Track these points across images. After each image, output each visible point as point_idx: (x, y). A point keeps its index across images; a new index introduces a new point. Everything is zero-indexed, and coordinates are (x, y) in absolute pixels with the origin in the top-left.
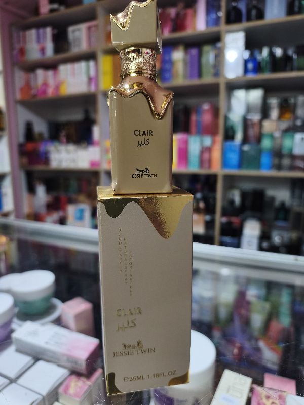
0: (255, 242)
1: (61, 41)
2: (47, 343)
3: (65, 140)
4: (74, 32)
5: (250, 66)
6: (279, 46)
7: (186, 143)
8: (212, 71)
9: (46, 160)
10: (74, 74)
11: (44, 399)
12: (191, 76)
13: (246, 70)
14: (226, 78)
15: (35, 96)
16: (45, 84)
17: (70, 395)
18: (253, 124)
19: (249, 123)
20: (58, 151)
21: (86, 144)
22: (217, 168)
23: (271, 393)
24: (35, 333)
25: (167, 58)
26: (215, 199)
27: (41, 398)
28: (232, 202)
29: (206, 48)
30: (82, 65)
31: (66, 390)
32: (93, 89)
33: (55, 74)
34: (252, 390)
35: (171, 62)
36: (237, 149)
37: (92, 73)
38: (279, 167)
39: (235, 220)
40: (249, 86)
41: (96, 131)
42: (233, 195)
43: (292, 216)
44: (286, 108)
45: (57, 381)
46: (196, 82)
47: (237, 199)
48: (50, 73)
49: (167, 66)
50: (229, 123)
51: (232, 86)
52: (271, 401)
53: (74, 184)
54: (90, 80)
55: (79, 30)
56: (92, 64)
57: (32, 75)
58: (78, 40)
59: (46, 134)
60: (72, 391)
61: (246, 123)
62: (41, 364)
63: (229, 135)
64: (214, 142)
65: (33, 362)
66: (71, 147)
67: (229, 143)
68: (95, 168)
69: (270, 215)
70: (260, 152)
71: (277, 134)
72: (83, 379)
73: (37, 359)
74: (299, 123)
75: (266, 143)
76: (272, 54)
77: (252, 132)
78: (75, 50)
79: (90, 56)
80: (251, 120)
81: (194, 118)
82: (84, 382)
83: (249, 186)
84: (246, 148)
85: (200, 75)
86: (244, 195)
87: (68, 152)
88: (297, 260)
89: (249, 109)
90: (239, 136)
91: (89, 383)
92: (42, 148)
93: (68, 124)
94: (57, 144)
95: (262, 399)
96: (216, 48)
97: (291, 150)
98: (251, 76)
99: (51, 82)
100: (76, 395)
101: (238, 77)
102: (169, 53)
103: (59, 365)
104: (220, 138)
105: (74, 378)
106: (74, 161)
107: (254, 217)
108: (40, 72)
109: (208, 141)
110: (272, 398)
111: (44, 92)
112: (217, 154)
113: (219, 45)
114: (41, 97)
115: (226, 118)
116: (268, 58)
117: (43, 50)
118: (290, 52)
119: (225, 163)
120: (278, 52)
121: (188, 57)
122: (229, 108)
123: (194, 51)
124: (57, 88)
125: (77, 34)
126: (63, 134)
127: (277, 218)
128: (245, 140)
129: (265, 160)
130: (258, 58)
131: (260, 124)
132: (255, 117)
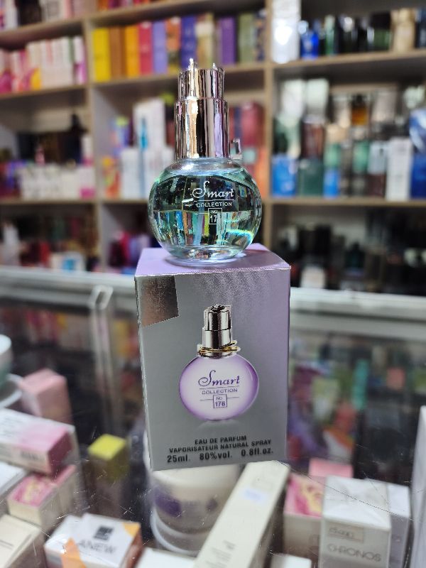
3: (41, 158)
5: (308, 45)
6: (349, 15)
8: (254, 53)
9: (13, 187)
10: (50, 58)
12: (225, 61)
13: (302, 51)
14: (274, 63)
16: (8, 73)
17: (24, 503)
18: (314, 131)
19: (308, 129)
20: (33, 175)
21: (74, 163)
23: (315, 483)
25: (188, 33)
28: (285, 243)
29: (246, 19)
30: (64, 42)
31: (18, 498)
32: (80, 80)
33: (23, 59)
35: (194, 40)
36: (292, 170)
37: (79, 57)
38: (350, 191)
40: (308, 75)
41: (88, 144)
42: (287, 234)
43: (368, 262)
44: (359, 107)
45: (6, 485)
46: (232, 68)
47: (292, 236)
48: (15, 56)
49: (189, 46)
50: (280, 130)
51: (283, 75)
52: (313, 492)
53: (59, 224)
54: (76, 67)
56: (77, 41)
58: (55, 4)
59: (15, 151)
60: (27, 497)
61: (303, 129)
63: (280, 145)
64: (259, 157)
66: (52, 169)
67: (278, 159)
68: (88, 200)
69: (338, 261)
70: (321, 171)
71: (346, 145)
72: (47, 480)
74: (377, 130)
75: (331, 157)
76: (338, 28)
77: (311, 142)
78: (50, 21)
79: (73, 30)
80: (310, 125)
82: (46, 485)
83: (310, 223)
84: (304, 165)
85: (237, 58)
86: (302, 234)
87: (47, 176)
88: (353, 298)
89: (307, 111)
90: (294, 151)
91: (53, 485)
92: (9, 171)
93: (47, 136)
94: (31, 165)
95: (302, 491)
96: (259, 17)
97: (366, 167)
98: (310, 60)
99: (17, 70)
100: (33, 503)
101: (291, 62)
102: (192, 26)
103: (10, 463)
104: (267, 150)
105: (32, 480)
106: (57, 189)
107: (316, 263)
109: (250, 155)
111: (8, 86)
112: (263, 175)
113: (264, 13)
114: (2, 95)
115: (275, 123)
116: (333, 33)
117: (1, 20)
118: (365, 24)
119: (275, 186)
120: (348, 23)
121: (219, 33)
122: (279, 107)
123: (228, 23)
124: (27, 79)
126: (40, 149)
127: (348, 265)
128: (304, 154)
129: (330, 179)
130: (321, 35)
131: (323, 131)
132: (316, 121)
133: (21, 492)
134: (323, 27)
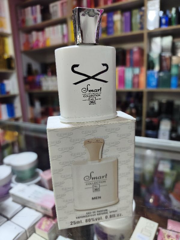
0: (167, 134)
1: (46, 13)
2: (29, 197)
3: (50, 74)
4: (53, 7)
5: (164, 21)
7: (124, 72)
8: (139, 26)
9: (39, 85)
10: (54, 33)
11: (26, 231)
12: (126, 30)
13: (161, 24)
14: (148, 30)
15: (32, 48)
16: (38, 40)
17: (42, 229)
18: (166, 59)
19: (163, 58)
20: (46, 81)
22: (143, 87)
23: (171, 233)
24: (23, 191)
25: (110, 19)
26: (142, 107)
27: (24, 231)
28: (153, 109)
29: (135, 12)
30: (59, 27)
31: (39, 227)
32: (66, 41)
33: (43, 34)
34: (158, 231)
35: (113, 22)
36: (156, 76)
37: (65, 32)
39: (155, 120)
40: (163, 34)
42: (154, 104)
45: (34, 220)
46: (129, 33)
47: (156, 106)
48: (40, 34)
49: (110, 25)
50: (151, 59)
51: (152, 35)
52: (170, 239)
54: (64, 36)
55: (56, 5)
56: (65, 26)
57: (29, 36)
58: (56, 12)
59: (39, 71)
60: (43, 227)
61: (161, 58)
62: (26, 209)
63: (150, 66)
64: (141, 71)
65: (21, 208)
66: (54, 78)
67: (150, 72)
69: (177, 116)
70: (170, 77)
72: (51, 220)
73: (24, 206)
75: (174, 71)
76: (178, 12)
77: (165, 64)
78: (54, 18)
79: (63, 22)
80: (164, 56)
81: (128, 57)
82: (51, 222)
83: (164, 99)
84: (161, 74)
85: (131, 29)
86: (160, 104)
87: (52, 81)
89: (163, 50)
90: (157, 68)
91: (54, 222)
92: (37, 79)
94: (46, 76)
95: (165, 237)
96: (141, 10)
98: (164, 28)
99: (41, 39)
100: (45, 230)
101: (156, 29)
102: (112, 17)
103: (37, 210)
104: (144, 68)
105: (45, 219)
107: (167, 118)
108: (34, 33)
109: (137, 71)
110: (172, 237)
111: (37, 45)
112: (143, 79)
113: (143, 8)
114: (35, 49)
115: (148, 56)
116: (175, 15)
117: (35, 20)
119: (148, 84)
121: (124, 19)
122: (150, 49)
123: (127, 14)
124: (45, 42)
125: (55, 8)
126: (49, 70)
128: (161, 70)
129: (174, 81)
130: (170, 16)
131: (170, 59)
132: (167, 55)
133: (41, 224)
134: (171, 13)
